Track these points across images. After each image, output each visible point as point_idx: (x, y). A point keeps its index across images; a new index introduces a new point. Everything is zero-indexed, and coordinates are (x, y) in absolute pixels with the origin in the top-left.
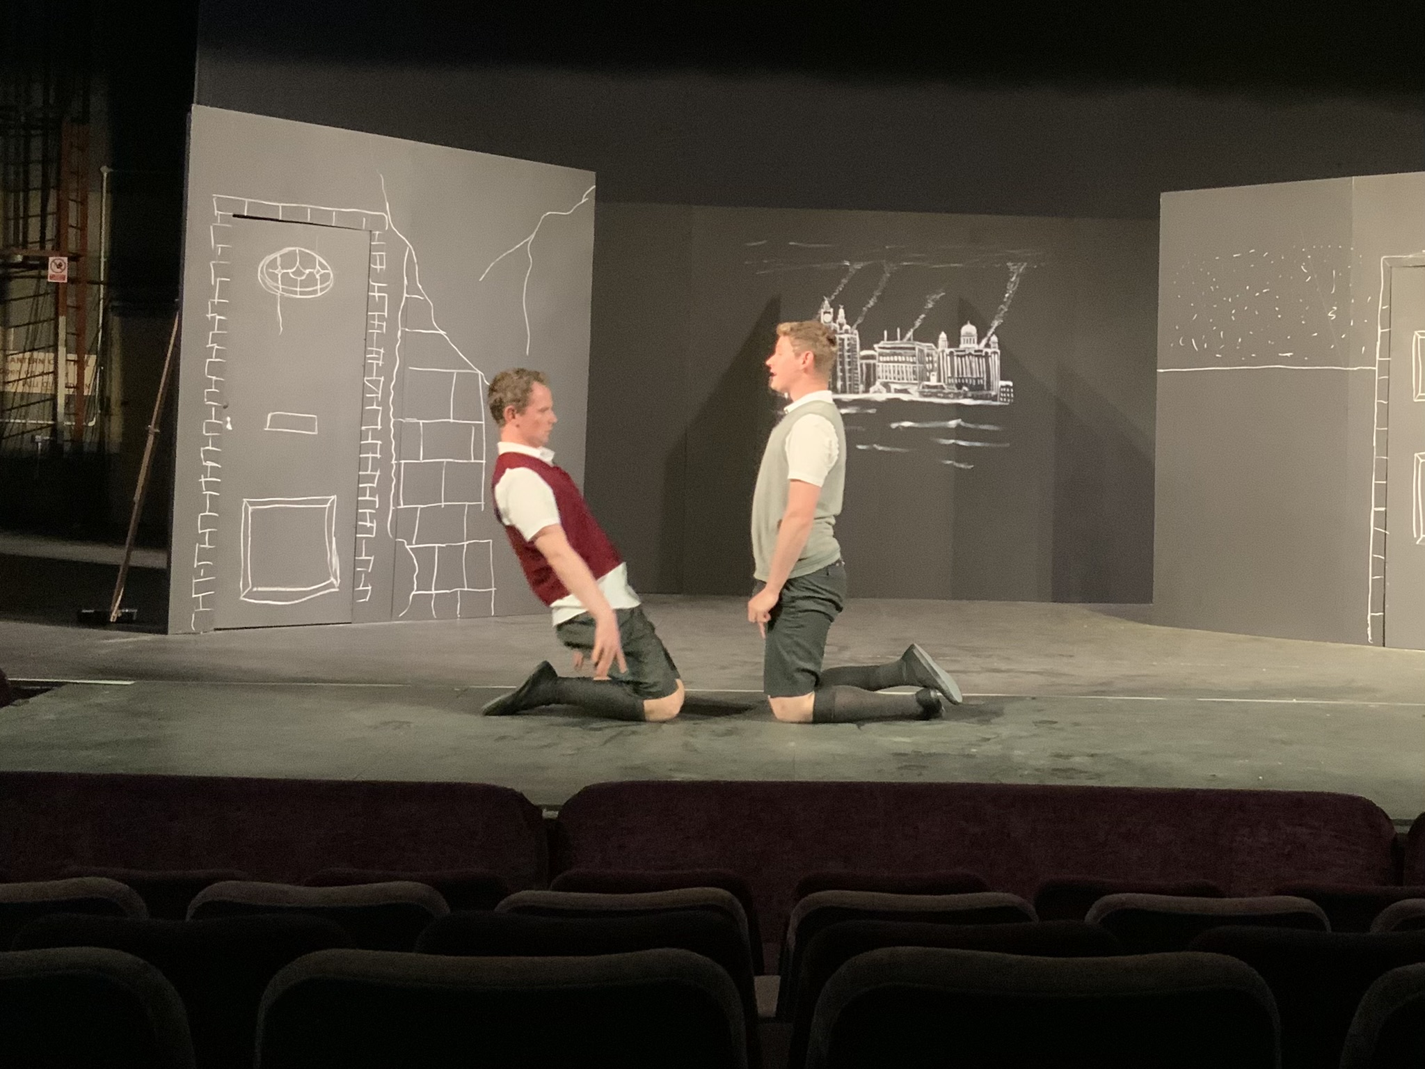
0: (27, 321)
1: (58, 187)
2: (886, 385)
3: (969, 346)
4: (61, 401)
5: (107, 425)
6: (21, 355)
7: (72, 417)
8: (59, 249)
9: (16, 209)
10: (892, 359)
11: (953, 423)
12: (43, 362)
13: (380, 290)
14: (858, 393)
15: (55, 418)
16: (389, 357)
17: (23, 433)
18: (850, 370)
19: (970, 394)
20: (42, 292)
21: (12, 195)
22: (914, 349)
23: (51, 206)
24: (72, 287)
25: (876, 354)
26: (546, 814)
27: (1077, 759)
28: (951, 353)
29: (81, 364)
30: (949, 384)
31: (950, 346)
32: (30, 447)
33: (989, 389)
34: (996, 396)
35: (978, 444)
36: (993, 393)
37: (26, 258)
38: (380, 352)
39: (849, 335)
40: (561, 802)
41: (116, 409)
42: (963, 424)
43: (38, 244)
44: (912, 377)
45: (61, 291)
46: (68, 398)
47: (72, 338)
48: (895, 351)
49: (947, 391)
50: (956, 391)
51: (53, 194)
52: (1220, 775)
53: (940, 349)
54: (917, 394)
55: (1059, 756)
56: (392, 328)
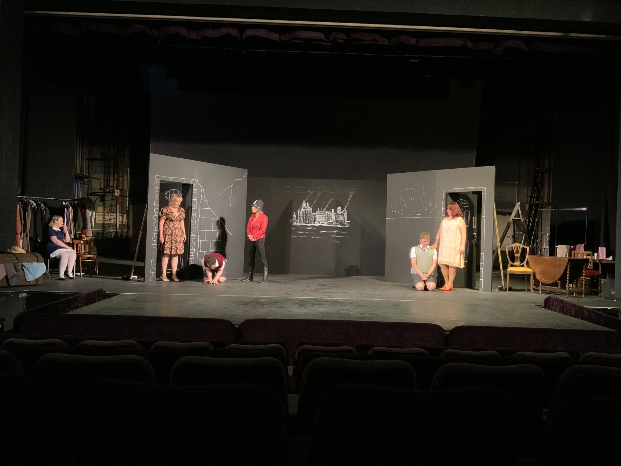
0: (109, 206)
1: (117, 173)
2: (319, 222)
3: (339, 212)
4: (118, 225)
5: (129, 231)
6: (108, 214)
7: (121, 229)
8: (117, 188)
9: (107, 179)
10: (320, 215)
11: (335, 231)
12: (113, 216)
13: (195, 198)
14: (312, 224)
15: (116, 229)
16: (197, 215)
17: (109, 233)
18: (310, 218)
19: (339, 224)
20: (113, 199)
21: (106, 175)
22: (326, 213)
23: (116, 178)
24: (121, 198)
25: (316, 214)
26: (236, 326)
27: (366, 315)
28: (335, 214)
29: (123, 216)
30: (334, 222)
31: (335, 212)
32: (110, 236)
33: (344, 223)
34: (346, 225)
35: (341, 237)
36: (345, 224)
37: (109, 190)
38: (195, 214)
39: (310, 209)
40: (240, 323)
41: (131, 228)
42: (338, 232)
43: (112, 187)
44: (325, 220)
45: (118, 199)
46: (119, 224)
47: (120, 210)
48: (321, 213)
49: (334, 223)
50: (336, 223)
51: (116, 175)
52: (402, 319)
53: (332, 213)
54: (326, 224)
55: (361, 314)
56: (198, 208)
